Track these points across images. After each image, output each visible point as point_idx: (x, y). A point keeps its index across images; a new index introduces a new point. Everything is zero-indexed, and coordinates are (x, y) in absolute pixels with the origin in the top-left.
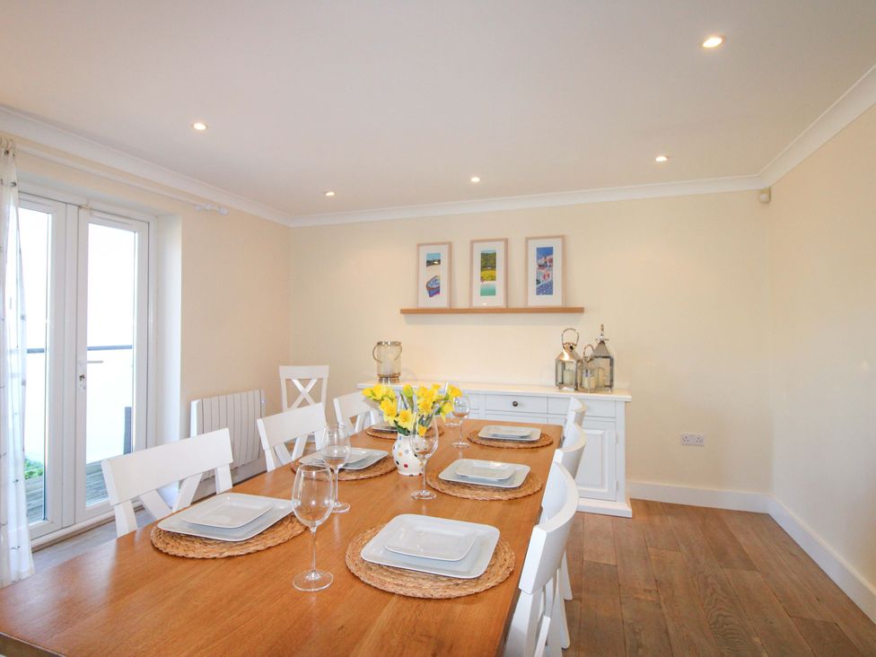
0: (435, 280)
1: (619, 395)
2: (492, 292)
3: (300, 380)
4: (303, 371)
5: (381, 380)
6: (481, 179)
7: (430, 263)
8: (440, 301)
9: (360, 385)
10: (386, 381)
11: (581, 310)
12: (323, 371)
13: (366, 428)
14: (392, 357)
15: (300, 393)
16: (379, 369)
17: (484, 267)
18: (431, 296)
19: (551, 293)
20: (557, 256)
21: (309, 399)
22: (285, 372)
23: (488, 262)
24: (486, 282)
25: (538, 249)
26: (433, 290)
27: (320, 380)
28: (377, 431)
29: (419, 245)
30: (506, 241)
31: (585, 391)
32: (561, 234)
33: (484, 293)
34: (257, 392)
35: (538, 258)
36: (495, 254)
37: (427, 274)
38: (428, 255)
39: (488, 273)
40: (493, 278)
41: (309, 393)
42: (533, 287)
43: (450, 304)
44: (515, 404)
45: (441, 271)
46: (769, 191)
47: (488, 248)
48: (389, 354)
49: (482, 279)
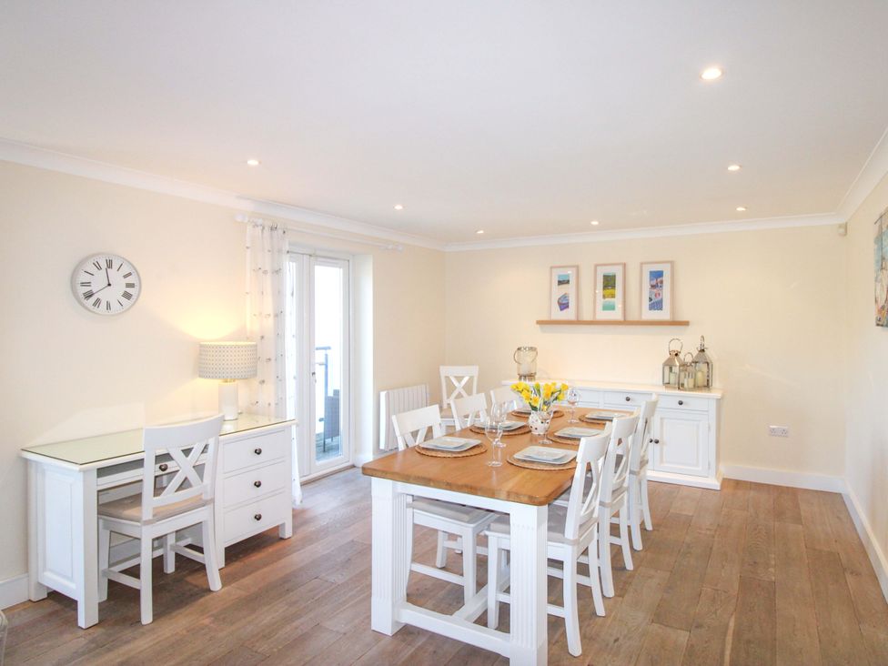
0: (565, 297)
1: (715, 393)
2: (612, 308)
3: (456, 377)
4: (459, 370)
5: (520, 378)
6: (600, 223)
7: (560, 283)
8: (569, 314)
9: (504, 382)
10: (525, 379)
11: (686, 323)
12: (473, 371)
13: (510, 411)
14: (529, 360)
15: (455, 388)
16: (519, 369)
17: (605, 287)
18: (561, 310)
19: (661, 309)
20: (666, 279)
21: (464, 393)
22: (445, 371)
23: (609, 282)
24: (607, 299)
25: (651, 273)
26: (564, 306)
27: (471, 379)
28: (519, 413)
29: (551, 268)
30: (625, 265)
31: (685, 390)
32: (670, 259)
33: (606, 308)
34: (423, 386)
35: (651, 280)
36: (615, 276)
37: (558, 292)
38: (559, 276)
39: (609, 291)
40: (613, 296)
41: (464, 388)
42: (646, 303)
43: (578, 317)
44: (628, 399)
45: (570, 290)
46: (845, 226)
47: (609, 271)
48: (527, 357)
49: (604, 297)
